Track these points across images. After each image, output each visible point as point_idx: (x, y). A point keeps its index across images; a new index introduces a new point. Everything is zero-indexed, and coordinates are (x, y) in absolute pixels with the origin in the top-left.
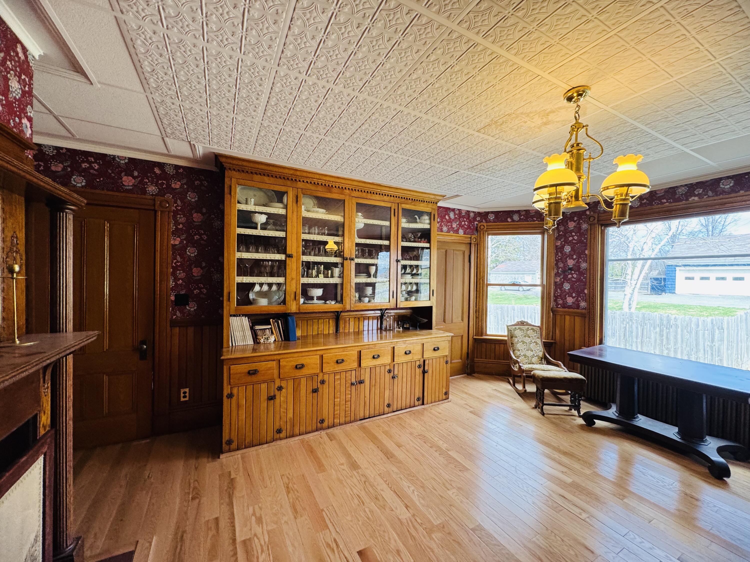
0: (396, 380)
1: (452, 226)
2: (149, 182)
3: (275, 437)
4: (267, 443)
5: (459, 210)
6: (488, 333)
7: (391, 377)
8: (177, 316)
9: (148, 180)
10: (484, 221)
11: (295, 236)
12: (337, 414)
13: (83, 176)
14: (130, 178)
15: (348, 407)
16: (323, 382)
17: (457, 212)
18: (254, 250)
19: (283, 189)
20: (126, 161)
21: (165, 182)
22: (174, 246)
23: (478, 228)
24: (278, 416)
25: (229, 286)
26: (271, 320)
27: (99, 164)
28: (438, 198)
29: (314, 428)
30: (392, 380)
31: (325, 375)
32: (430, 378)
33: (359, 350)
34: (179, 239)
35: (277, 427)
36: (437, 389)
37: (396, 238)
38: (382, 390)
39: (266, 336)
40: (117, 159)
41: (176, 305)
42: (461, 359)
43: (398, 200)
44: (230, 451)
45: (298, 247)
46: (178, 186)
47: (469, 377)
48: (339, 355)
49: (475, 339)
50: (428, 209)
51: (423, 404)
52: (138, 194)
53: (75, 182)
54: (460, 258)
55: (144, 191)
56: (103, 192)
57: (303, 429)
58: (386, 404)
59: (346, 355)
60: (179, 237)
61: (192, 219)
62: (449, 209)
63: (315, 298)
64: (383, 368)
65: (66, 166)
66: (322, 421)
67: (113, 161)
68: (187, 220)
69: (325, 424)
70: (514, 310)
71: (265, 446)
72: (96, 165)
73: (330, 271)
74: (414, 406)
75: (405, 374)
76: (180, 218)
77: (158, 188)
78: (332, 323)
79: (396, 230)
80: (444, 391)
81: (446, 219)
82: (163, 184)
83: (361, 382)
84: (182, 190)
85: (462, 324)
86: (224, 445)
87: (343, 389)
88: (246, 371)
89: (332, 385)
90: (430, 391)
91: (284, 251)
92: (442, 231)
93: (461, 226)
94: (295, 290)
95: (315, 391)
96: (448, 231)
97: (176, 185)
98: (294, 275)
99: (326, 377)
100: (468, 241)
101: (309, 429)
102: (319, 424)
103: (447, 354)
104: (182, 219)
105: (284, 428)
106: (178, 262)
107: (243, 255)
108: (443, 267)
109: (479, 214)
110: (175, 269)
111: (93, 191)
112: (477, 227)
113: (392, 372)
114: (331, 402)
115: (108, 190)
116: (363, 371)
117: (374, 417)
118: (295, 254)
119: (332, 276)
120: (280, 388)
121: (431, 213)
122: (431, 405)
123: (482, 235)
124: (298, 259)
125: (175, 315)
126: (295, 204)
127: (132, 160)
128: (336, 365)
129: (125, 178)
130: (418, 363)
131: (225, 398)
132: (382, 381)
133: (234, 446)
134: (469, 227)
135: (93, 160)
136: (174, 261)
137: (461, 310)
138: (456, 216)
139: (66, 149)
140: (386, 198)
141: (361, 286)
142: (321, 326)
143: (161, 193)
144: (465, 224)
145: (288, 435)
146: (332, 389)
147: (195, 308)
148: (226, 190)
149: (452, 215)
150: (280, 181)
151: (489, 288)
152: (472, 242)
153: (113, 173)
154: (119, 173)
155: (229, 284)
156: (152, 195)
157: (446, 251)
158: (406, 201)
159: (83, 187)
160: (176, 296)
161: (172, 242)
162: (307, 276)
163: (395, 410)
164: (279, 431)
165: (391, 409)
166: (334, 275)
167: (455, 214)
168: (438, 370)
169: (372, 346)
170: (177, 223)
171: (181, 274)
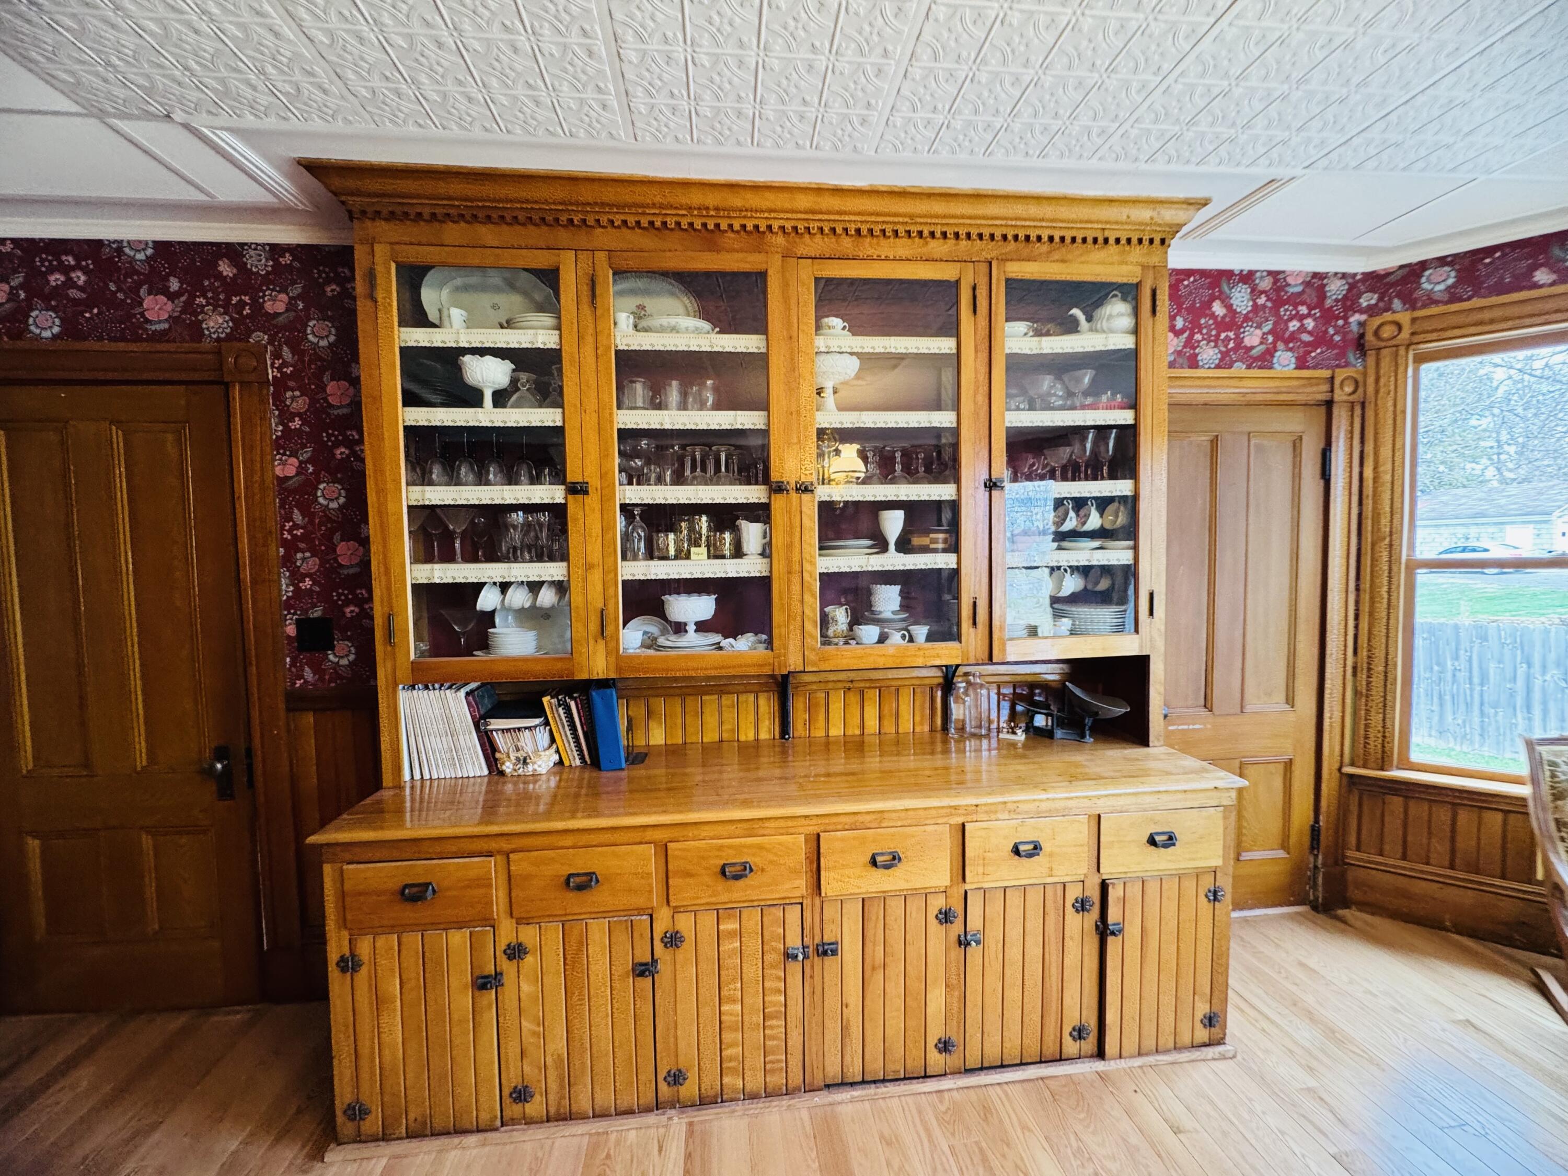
0: (974, 950)
1: (1239, 341)
2: (208, 304)
3: (508, 1113)
4: (479, 1131)
5: (1274, 274)
6: (1416, 756)
7: (953, 938)
8: (306, 682)
9: (205, 297)
10: (1397, 304)
11: (591, 420)
12: (731, 1059)
13: (53, 309)
14: (162, 299)
15: (773, 1038)
16: (673, 940)
17: (1265, 284)
18: (471, 477)
19: (542, 260)
20: (150, 252)
21: (246, 299)
22: (283, 480)
23: (1369, 337)
24: (512, 1049)
25: (390, 595)
26: (546, 700)
27: (85, 271)
28: (1169, 215)
29: (648, 1097)
30: (956, 953)
31: (680, 918)
32: (1132, 953)
33: (814, 829)
34: (293, 461)
35: (512, 1079)
36: (1168, 1000)
37: (982, 399)
38: (916, 986)
39: (521, 754)
40: (127, 250)
41: (301, 649)
42: (1284, 846)
43: (989, 250)
44: (359, 1139)
45: (604, 455)
46: (280, 307)
47: (1322, 917)
48: (730, 847)
49: (1351, 776)
50: (1125, 269)
51: (1100, 1054)
52: (183, 341)
53: (37, 326)
54: (1280, 462)
55: (196, 331)
56: (97, 346)
57: (605, 1099)
58: (932, 1041)
59: (761, 847)
60: (294, 454)
61: (325, 400)
62: (1227, 274)
63: (691, 628)
64: (915, 906)
65: (16, 288)
66: (676, 1078)
67: (119, 257)
68: (313, 401)
69: (689, 1089)
70: (1484, 638)
71: (472, 1139)
72: (79, 274)
73: (727, 536)
74: (1060, 1059)
75: (1014, 933)
76: (293, 398)
77: (232, 319)
78: (767, 705)
79: (983, 370)
80: (1203, 1009)
81: (1213, 316)
82: (242, 304)
83: (827, 950)
84: (292, 315)
85: (1292, 717)
86: (340, 1118)
87: (752, 971)
88: (395, 884)
89: (708, 950)
90: (1131, 1009)
91: (559, 476)
92: (1193, 363)
93: (1280, 335)
94: (600, 605)
95: (644, 970)
96: (1224, 362)
97: (276, 303)
98: (595, 552)
99: (685, 924)
100: (1320, 393)
101: (628, 1099)
102: (663, 1087)
103: (1217, 862)
104: (298, 402)
105: (537, 1088)
106: (296, 526)
107: (428, 495)
108: (1202, 501)
109: (1374, 280)
110: (291, 547)
111: (79, 345)
112: (1362, 336)
113: (959, 922)
114: (708, 1012)
115: (111, 339)
116: (830, 912)
117: (884, 1081)
118: (594, 483)
119: (738, 552)
120: (516, 952)
121: (1138, 286)
122: (1138, 1062)
123: (1386, 363)
124: (607, 497)
125: (301, 677)
126: (586, 309)
127: (162, 248)
128: (721, 885)
129: (148, 301)
130: (1074, 893)
131: (333, 972)
132: (915, 951)
133: (372, 1124)
134: (1321, 339)
135: (73, 263)
136: (288, 525)
137: (1283, 664)
138: (1262, 300)
139: (14, 241)
140: (937, 247)
141: (862, 583)
142: (729, 716)
143: (240, 332)
144: (1302, 329)
145: (552, 1111)
146: (709, 967)
147: (352, 657)
148: (360, 287)
149: (1241, 299)
150: (533, 234)
151: (1423, 577)
152: (1339, 396)
153: (120, 289)
154: (135, 289)
155: (389, 589)
156: (218, 340)
157: (1214, 442)
158: (1026, 250)
159: (55, 337)
160: (299, 623)
161: (278, 471)
162: (650, 555)
163: (972, 1062)
164: (521, 1095)
165: (954, 1060)
166: (746, 548)
167: (1255, 292)
168: (1171, 925)
169: (868, 818)
170: (285, 416)
171: (307, 562)
